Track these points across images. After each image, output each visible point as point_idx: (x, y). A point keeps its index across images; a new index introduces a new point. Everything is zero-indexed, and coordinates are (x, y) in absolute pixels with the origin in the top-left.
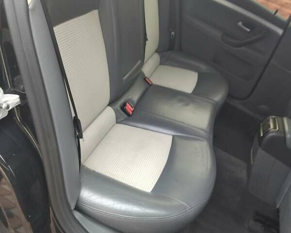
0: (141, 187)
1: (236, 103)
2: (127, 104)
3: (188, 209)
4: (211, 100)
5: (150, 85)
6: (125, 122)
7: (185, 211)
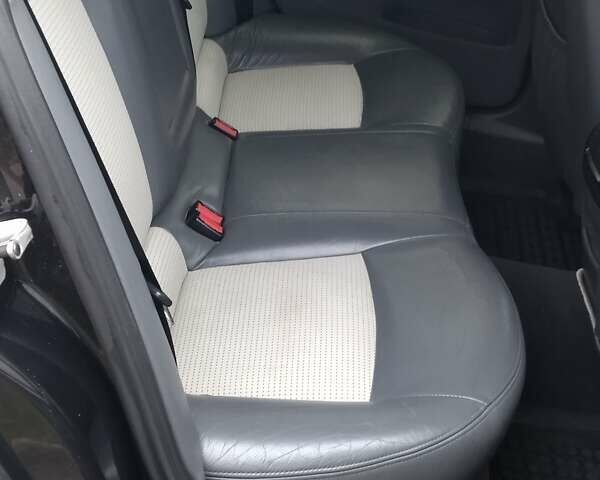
0: (339, 396)
1: (491, 125)
2: (199, 208)
3: (482, 408)
4: (425, 127)
5: (234, 139)
6: (212, 260)
7: (477, 414)
